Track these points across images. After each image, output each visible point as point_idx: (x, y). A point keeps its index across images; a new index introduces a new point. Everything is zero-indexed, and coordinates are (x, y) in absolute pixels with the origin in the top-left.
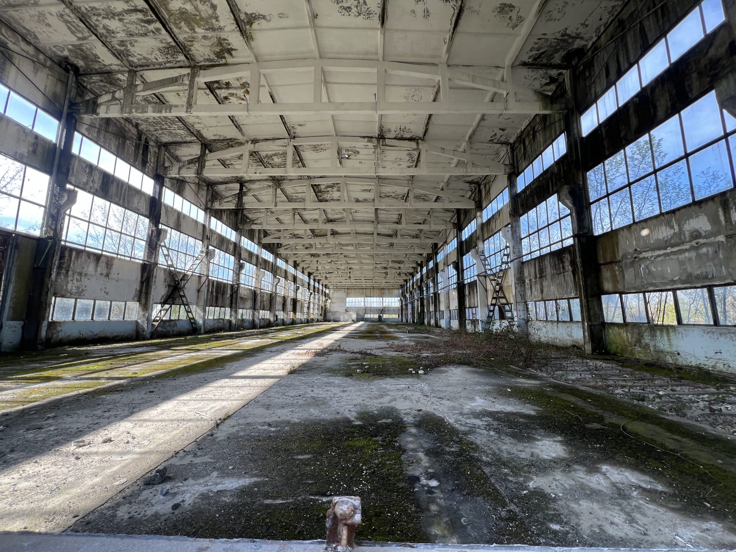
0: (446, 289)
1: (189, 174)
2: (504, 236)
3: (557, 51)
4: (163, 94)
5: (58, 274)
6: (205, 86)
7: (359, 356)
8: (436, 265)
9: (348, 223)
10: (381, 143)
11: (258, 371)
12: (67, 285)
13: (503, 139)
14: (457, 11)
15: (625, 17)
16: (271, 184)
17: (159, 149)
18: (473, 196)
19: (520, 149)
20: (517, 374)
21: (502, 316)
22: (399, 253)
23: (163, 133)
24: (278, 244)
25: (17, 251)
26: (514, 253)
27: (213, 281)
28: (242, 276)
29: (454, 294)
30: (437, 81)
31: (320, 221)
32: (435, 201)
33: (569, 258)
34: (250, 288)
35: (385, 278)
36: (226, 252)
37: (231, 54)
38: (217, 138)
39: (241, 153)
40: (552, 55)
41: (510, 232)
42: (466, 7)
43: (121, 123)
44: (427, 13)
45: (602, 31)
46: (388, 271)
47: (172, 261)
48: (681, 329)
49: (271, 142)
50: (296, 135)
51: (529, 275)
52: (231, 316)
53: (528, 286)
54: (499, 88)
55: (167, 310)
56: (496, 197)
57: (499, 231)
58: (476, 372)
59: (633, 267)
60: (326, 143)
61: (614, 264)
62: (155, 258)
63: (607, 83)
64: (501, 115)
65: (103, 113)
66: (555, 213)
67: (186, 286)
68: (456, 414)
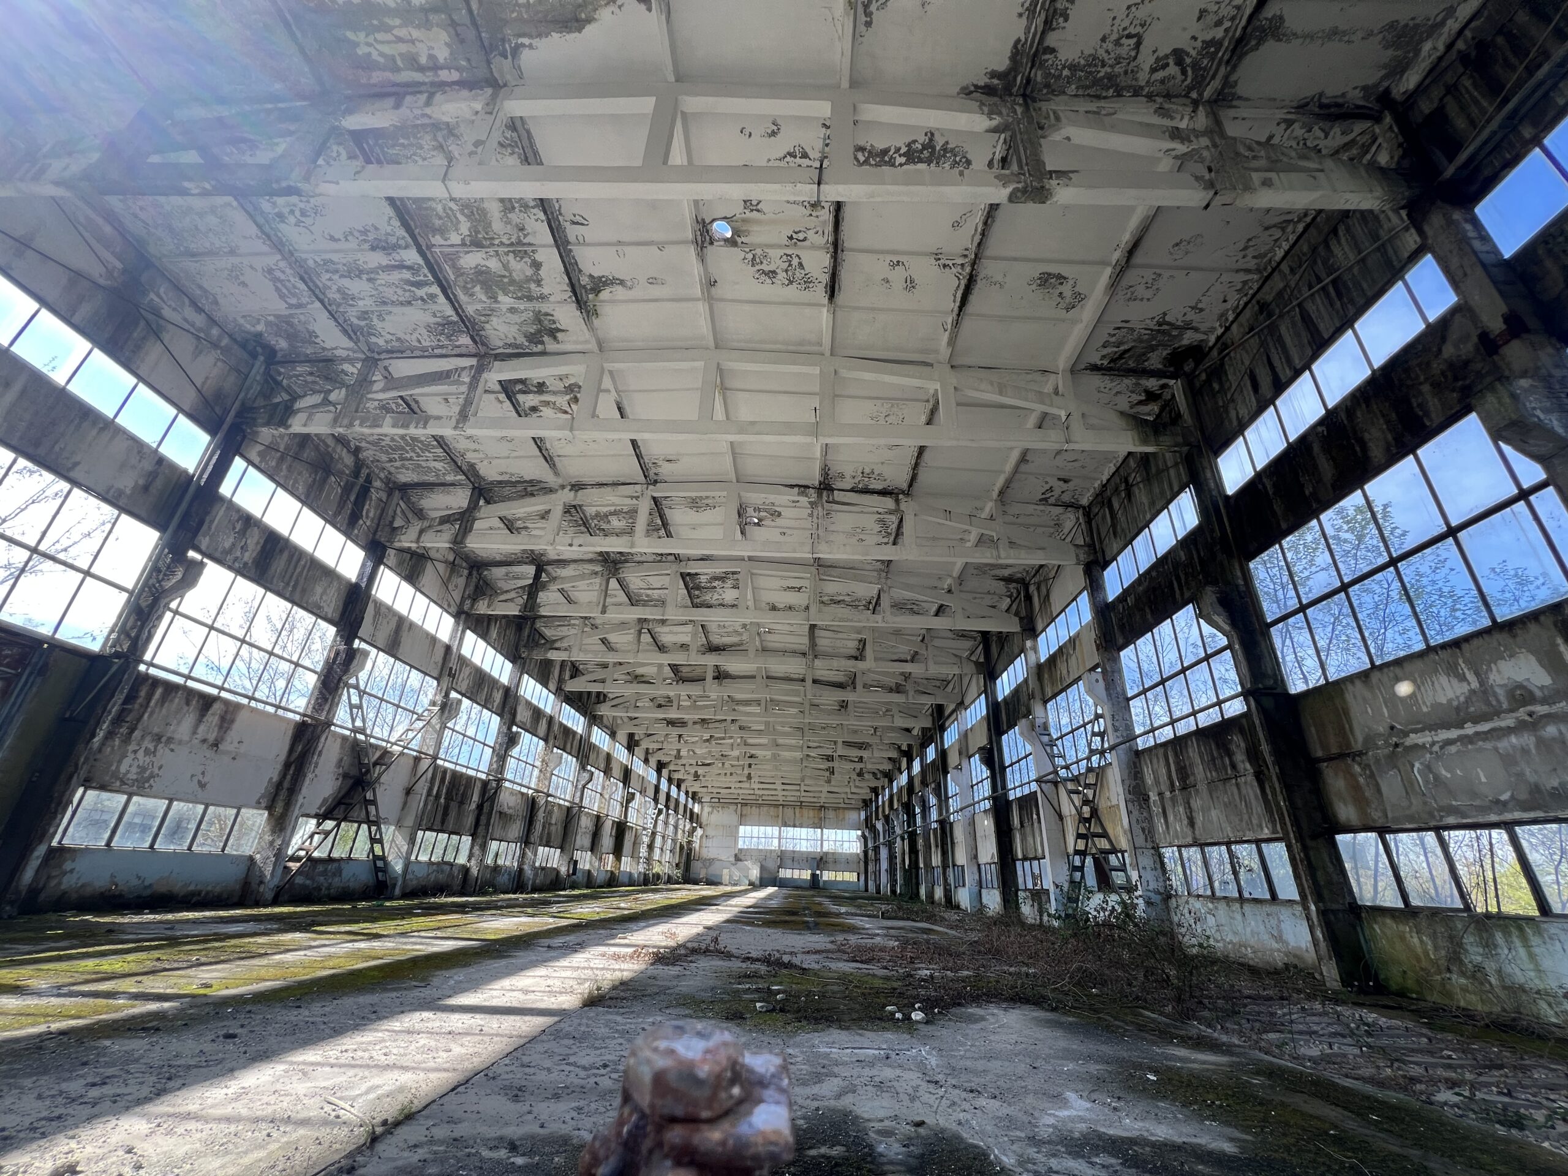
0: (967, 812)
1: (438, 543)
2: (1090, 691)
3: (1153, 349)
4: (418, 398)
5: (110, 735)
6: (498, 388)
7: (763, 969)
8: (943, 754)
9: (751, 653)
10: (825, 498)
11: (508, 994)
12: (120, 762)
13: (1066, 498)
14: (963, 282)
15: (1269, 298)
16: (598, 568)
17: (390, 494)
18: (1014, 606)
19: (1104, 517)
20: (1165, 1036)
21: (1105, 882)
22: (859, 724)
23: (403, 466)
24: (599, 693)
25: (39, 680)
26: (1116, 730)
27: (445, 771)
28: (511, 763)
29: (987, 825)
30: (932, 392)
31: (694, 648)
32: (936, 615)
33: (1243, 745)
34: (524, 790)
35: (829, 781)
36: (484, 706)
37: (555, 338)
38: (505, 478)
39: (547, 507)
40: (1144, 354)
41: (1101, 683)
42: (981, 276)
43: (328, 446)
44: (910, 284)
45: (1231, 318)
46: (835, 764)
47: (364, 721)
48: (1552, 928)
49: (609, 489)
50: (659, 478)
51: (1157, 782)
52: (470, 856)
53: (1156, 810)
54: (1051, 405)
55: (327, 834)
56: (1063, 610)
57: (1076, 681)
58: (1058, 1025)
59: (1395, 767)
60: (717, 494)
61: (1349, 761)
62: (329, 712)
63: (1258, 401)
64: (1059, 452)
65: (297, 425)
66: (1195, 645)
67: (382, 780)
68: (1019, 1139)
